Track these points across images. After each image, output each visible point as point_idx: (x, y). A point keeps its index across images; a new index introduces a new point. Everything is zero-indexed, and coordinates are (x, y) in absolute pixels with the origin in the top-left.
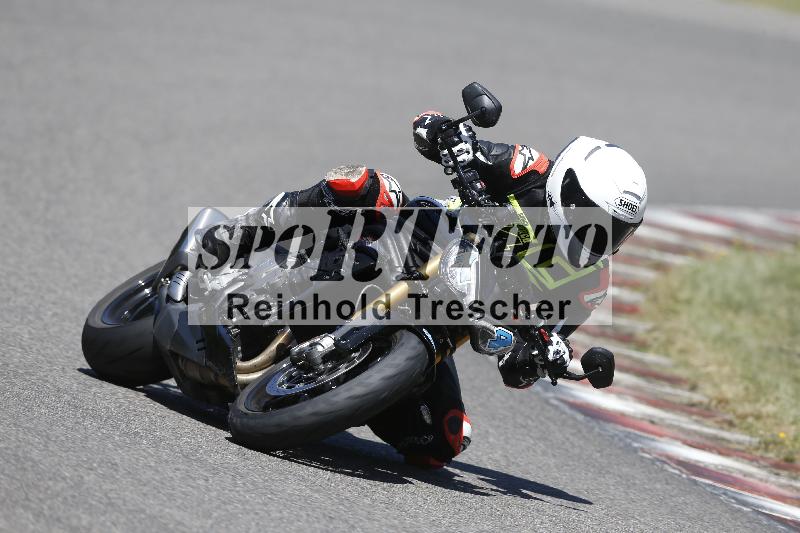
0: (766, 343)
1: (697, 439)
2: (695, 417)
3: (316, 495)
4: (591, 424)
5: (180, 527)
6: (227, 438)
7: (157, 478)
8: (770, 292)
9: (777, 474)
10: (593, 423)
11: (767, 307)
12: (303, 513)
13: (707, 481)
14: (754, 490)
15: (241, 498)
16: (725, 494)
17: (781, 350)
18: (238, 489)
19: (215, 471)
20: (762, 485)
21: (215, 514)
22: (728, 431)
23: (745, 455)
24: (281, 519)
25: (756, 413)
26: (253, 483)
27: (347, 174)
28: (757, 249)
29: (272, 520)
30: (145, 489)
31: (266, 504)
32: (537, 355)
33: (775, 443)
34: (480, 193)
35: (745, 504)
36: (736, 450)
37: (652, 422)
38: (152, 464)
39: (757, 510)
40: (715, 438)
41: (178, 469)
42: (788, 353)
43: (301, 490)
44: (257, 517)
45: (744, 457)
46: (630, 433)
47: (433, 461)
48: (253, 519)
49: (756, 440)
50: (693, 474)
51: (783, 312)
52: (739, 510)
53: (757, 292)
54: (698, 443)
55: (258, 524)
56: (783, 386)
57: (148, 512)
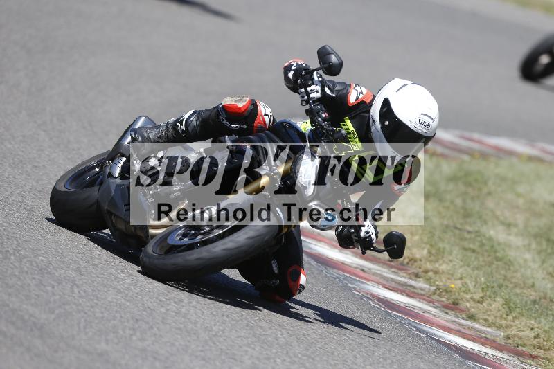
0: (445, 222)
1: (393, 284)
2: (393, 270)
3: (128, 304)
4: (320, 269)
5: (32, 319)
6: (138, 271)
7: (19, 283)
8: (451, 186)
9: (447, 313)
10: (322, 268)
11: (448, 197)
12: (118, 315)
13: (397, 314)
14: (429, 322)
15: (76, 301)
16: (409, 324)
17: (456, 228)
18: (74, 295)
19: (59, 282)
20: (435, 319)
21: (57, 312)
22: (415, 280)
23: (425, 297)
24: (103, 318)
25: (435, 269)
26: (85, 292)
27: (236, 101)
28: (442, 156)
29: (96, 318)
30: (10, 291)
31: (92, 307)
32: (353, 233)
33: (446, 291)
34: (324, 120)
35: (423, 331)
36: (418, 294)
37: (363, 270)
38: (17, 273)
39: (431, 337)
40: (405, 284)
41: (34, 278)
42: (460, 229)
43: (117, 300)
44: (85, 315)
45: (424, 299)
46: (347, 276)
47: (278, 298)
48: (83, 317)
49: (433, 288)
50: (389, 309)
51: (459, 202)
52: (418, 336)
53: (442, 187)
54: (394, 288)
55: (86, 321)
56: (455, 252)
57: (11, 305)
